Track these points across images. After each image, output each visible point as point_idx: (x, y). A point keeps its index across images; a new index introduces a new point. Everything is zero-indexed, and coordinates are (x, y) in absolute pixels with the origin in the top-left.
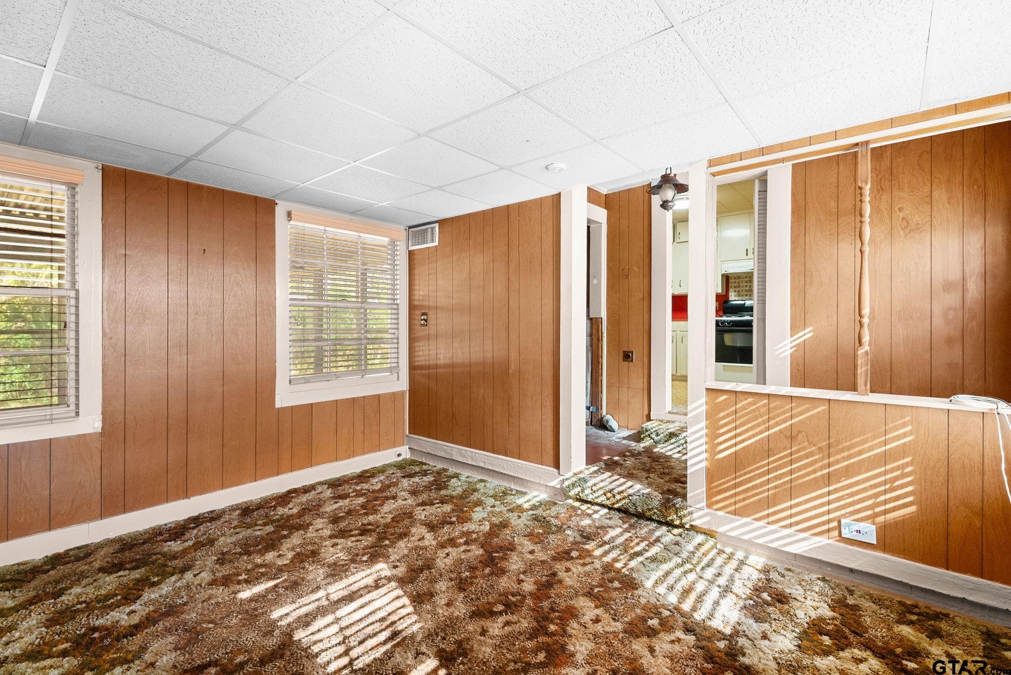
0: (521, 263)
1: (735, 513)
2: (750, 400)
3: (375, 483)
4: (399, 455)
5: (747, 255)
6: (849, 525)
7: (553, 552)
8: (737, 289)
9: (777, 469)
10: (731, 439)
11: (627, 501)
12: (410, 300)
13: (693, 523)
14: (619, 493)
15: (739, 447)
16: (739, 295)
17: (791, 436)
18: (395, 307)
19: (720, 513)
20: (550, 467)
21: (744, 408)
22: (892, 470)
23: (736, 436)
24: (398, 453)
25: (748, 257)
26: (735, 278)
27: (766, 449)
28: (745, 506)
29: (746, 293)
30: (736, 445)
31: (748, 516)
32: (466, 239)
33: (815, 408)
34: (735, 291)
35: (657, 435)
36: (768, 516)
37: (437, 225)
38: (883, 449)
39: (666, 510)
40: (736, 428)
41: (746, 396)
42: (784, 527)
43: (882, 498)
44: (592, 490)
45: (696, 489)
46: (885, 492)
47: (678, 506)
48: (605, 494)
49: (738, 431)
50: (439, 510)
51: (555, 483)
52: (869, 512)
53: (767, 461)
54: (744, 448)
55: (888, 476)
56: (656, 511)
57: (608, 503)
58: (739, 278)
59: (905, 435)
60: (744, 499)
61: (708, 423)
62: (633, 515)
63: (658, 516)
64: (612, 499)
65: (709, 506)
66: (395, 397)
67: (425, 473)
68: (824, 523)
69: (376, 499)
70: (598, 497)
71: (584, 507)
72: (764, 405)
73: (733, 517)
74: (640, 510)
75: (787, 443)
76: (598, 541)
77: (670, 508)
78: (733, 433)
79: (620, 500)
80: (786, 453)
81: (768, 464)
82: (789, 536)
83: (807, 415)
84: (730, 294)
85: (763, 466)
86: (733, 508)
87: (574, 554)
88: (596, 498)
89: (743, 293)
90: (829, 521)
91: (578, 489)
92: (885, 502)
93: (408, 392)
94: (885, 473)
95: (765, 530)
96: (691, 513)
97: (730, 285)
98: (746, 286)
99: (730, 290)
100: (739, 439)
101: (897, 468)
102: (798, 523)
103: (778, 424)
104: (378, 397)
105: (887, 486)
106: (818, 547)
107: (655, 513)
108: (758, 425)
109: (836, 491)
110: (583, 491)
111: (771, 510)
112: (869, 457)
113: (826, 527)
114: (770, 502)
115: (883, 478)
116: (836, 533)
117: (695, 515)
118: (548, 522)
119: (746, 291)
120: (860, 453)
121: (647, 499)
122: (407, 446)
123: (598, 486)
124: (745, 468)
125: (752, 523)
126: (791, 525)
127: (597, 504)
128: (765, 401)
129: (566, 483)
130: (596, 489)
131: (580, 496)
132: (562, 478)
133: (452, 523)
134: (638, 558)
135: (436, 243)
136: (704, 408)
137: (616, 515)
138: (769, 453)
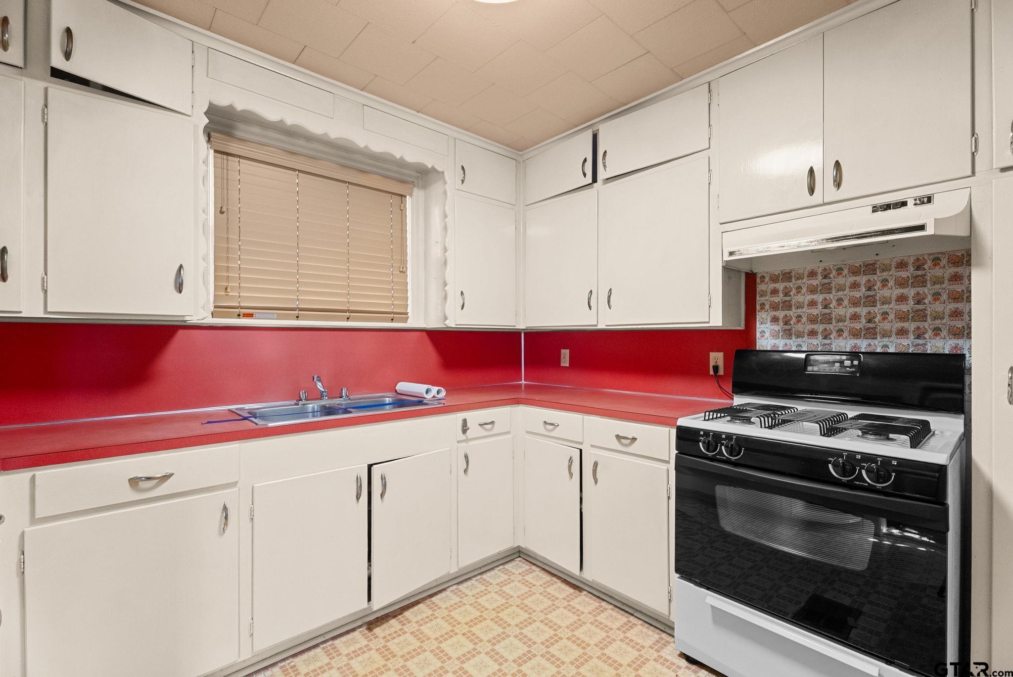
5: (812, 190)
8: (781, 314)
16: (788, 334)
25: (817, 197)
26: (775, 279)
29: (810, 327)
34: (775, 320)
58: (787, 276)
84: (759, 328)
89: (800, 327)
97: (759, 300)
98: (812, 304)
99: (760, 316)
119: (813, 320)
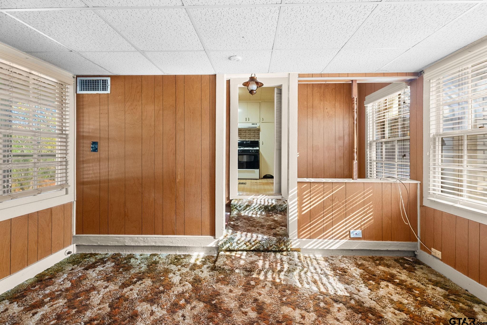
0: (185, 113)
1: (310, 238)
2: (316, 185)
3: (62, 283)
4: (69, 253)
5: (246, 121)
6: (353, 232)
7: (241, 286)
9: (327, 215)
10: (308, 204)
11: (258, 245)
12: (78, 132)
13: (292, 247)
14: (254, 242)
15: (311, 208)
17: (332, 199)
18: (64, 136)
19: (304, 239)
20: (208, 235)
21: (314, 189)
22: (366, 208)
23: (310, 203)
24: (67, 252)
27: (323, 206)
28: (314, 234)
30: (310, 206)
31: (315, 238)
32: (138, 92)
33: (341, 187)
35: (240, 207)
36: (324, 236)
37: (109, 79)
38: (363, 200)
39: (279, 244)
40: (310, 199)
41: (314, 184)
42: (330, 239)
43: (363, 219)
44: (237, 243)
45: (293, 231)
46: (364, 216)
47: (285, 241)
48: (245, 244)
49: (311, 200)
50: (143, 286)
51: (213, 244)
52: (360, 225)
53: (323, 212)
54: (314, 208)
55: (365, 210)
56: (274, 246)
57: (247, 248)
59: (370, 194)
60: (314, 231)
61: (298, 197)
62: (262, 251)
63: (275, 249)
64: (250, 245)
65: (298, 238)
66: (65, 208)
67: (103, 261)
68: (344, 234)
69: (77, 295)
70: (242, 246)
71: (233, 254)
72: (322, 187)
73: (309, 240)
74: (266, 248)
75: (331, 203)
76: (256, 271)
77: (281, 243)
78: (309, 202)
79: (255, 245)
80: (330, 207)
81: (324, 213)
82: (332, 242)
83: (338, 190)
85: (322, 214)
86: (309, 236)
87: (253, 283)
88: (240, 247)
90: (346, 232)
91: (229, 244)
92: (364, 220)
93: (75, 202)
94: (364, 209)
95: (323, 242)
96: (291, 243)
98: (244, 135)
100: (312, 204)
101: (367, 207)
102: (335, 236)
103: (327, 195)
104: (50, 210)
105: (365, 214)
106: (343, 244)
107: (274, 247)
108: (319, 196)
109: (348, 219)
110: (231, 245)
111: (325, 233)
112: (359, 204)
113: (345, 235)
114: (324, 229)
115: (363, 211)
116: (348, 236)
117: (292, 244)
118: (223, 269)
119: (244, 137)
120: (356, 203)
121: (269, 241)
122: (75, 245)
123: (241, 240)
124: (314, 216)
125: (318, 241)
126: (333, 237)
127: (241, 250)
128: (323, 185)
129: (220, 243)
130: (240, 242)
131: (230, 248)
132: (216, 240)
133: (163, 292)
134: (281, 273)
135: (109, 91)
136: (296, 192)
137: (253, 254)
138: (324, 208)
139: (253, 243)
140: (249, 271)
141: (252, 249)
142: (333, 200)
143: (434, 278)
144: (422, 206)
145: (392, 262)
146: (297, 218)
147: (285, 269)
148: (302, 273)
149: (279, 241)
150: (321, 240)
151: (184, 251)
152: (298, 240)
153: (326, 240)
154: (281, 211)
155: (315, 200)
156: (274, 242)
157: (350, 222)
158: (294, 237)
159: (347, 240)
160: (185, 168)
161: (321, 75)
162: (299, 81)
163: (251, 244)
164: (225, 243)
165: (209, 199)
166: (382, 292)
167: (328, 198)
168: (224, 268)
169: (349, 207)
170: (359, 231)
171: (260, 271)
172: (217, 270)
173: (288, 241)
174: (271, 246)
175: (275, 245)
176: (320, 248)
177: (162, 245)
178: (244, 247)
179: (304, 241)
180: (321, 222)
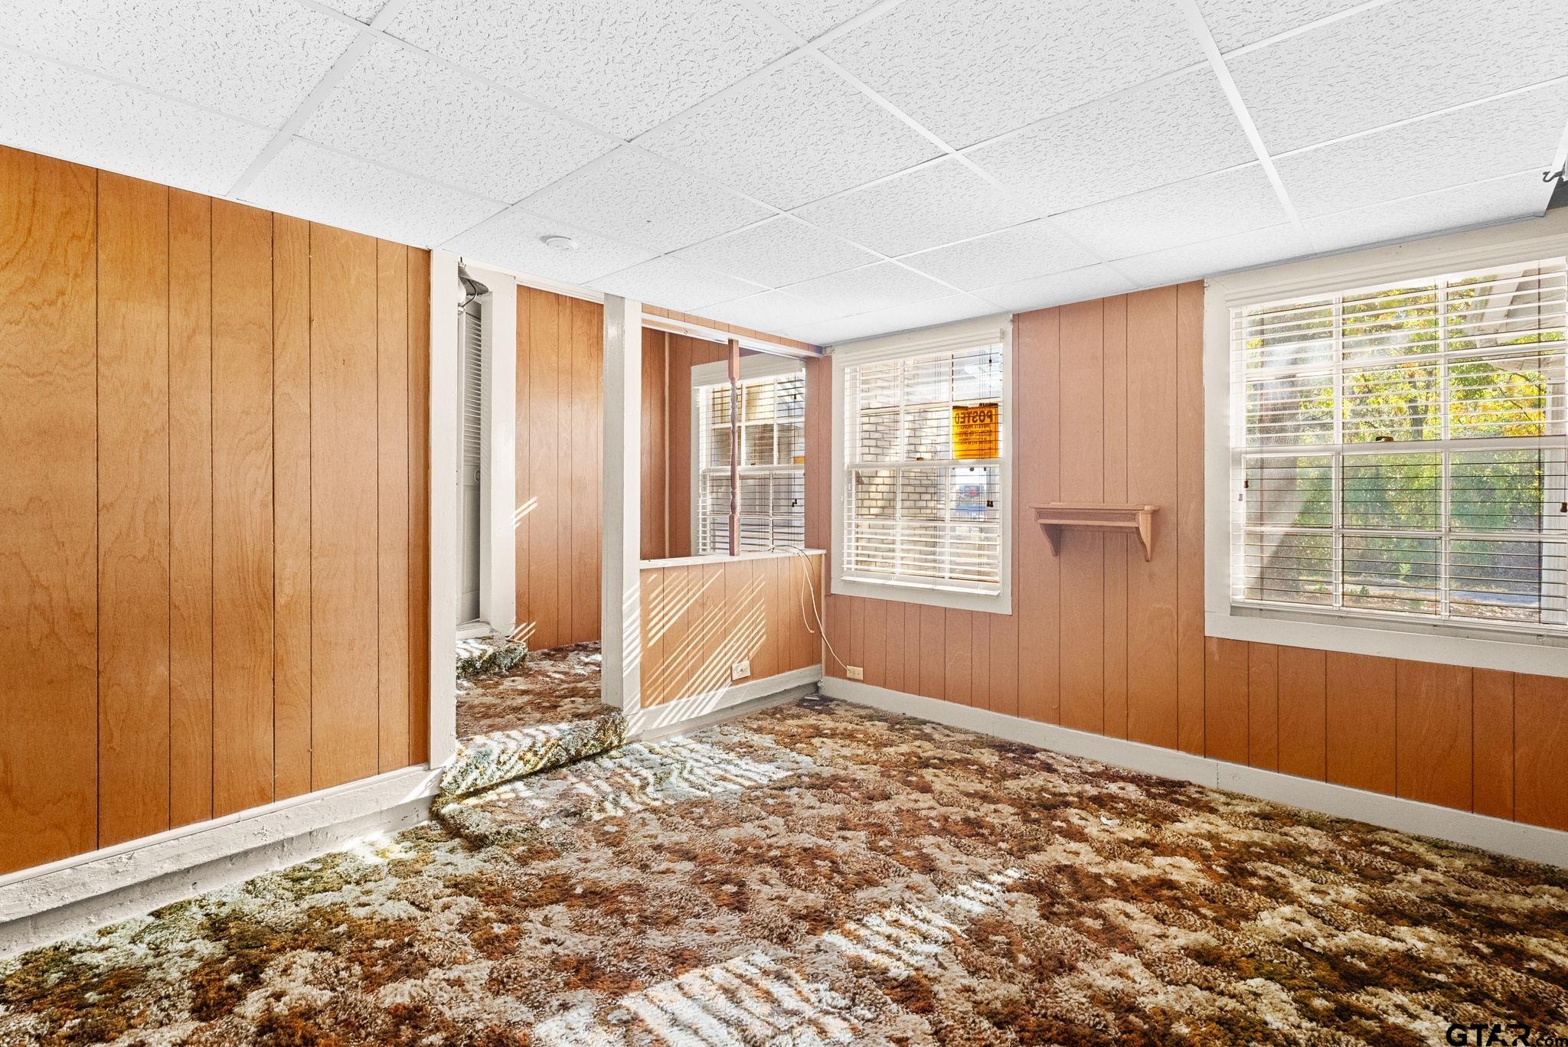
1: (663, 701)
2: (674, 575)
6: (736, 668)
9: (693, 640)
10: (660, 620)
11: (554, 750)
13: (629, 734)
14: (543, 745)
15: (666, 628)
17: (703, 602)
19: (653, 708)
20: (401, 767)
21: (670, 585)
22: (755, 612)
23: (664, 617)
27: (686, 621)
28: (671, 689)
30: (664, 626)
31: (673, 698)
33: (716, 572)
36: (689, 689)
38: (751, 596)
39: (604, 734)
40: (664, 607)
42: (699, 693)
43: (751, 636)
44: (499, 762)
45: (631, 693)
46: (753, 631)
47: (617, 721)
48: (521, 758)
49: (666, 610)
51: (421, 790)
52: (747, 651)
53: (687, 634)
54: (670, 628)
55: (754, 618)
56: (592, 742)
57: (528, 768)
59: (761, 582)
60: (671, 682)
61: (641, 610)
62: (565, 765)
63: (595, 748)
64: (532, 759)
65: (642, 707)
68: (723, 675)
70: (512, 767)
71: (491, 796)
72: (684, 579)
73: (662, 705)
74: (573, 752)
75: (701, 610)
77: (608, 729)
78: (661, 614)
79: (546, 753)
80: (699, 621)
81: (688, 637)
82: (704, 699)
83: (713, 579)
85: (684, 640)
86: (660, 697)
87: (610, 828)
88: (507, 772)
90: (726, 671)
91: (475, 774)
92: (753, 638)
94: (753, 616)
95: (688, 704)
96: (627, 724)
100: (666, 619)
101: (757, 609)
102: (708, 684)
103: (695, 594)
105: (754, 626)
106: (721, 698)
107: (592, 745)
108: (681, 599)
109: (729, 642)
110: (482, 774)
111: (690, 682)
112: (745, 606)
113: (724, 678)
114: (690, 674)
115: (751, 621)
116: (729, 679)
117: (630, 725)
120: (740, 604)
121: (582, 733)
123: (510, 752)
124: (671, 648)
125: (678, 703)
126: (704, 688)
127: (511, 781)
128: (685, 574)
129: (448, 778)
130: (506, 758)
131: (478, 785)
132: (433, 774)
136: (637, 594)
137: (541, 780)
138: (688, 625)
139: (542, 751)
140: (575, 814)
141: (538, 768)
142: (703, 605)
143: (863, 713)
144: (829, 595)
145: (795, 710)
146: (638, 660)
147: (651, 780)
148: (685, 774)
149: (603, 725)
150: (684, 700)
151: (300, 851)
152: (642, 712)
153: (693, 698)
154: (511, 668)
155: (672, 608)
156: (593, 731)
157: (732, 647)
158: (632, 708)
159: (727, 689)
160: (314, 555)
161: (685, 317)
162: (644, 321)
163: (536, 754)
164: (464, 773)
165: (406, 650)
166: (825, 752)
167: (696, 601)
168: (510, 830)
169: (729, 617)
170: (746, 663)
171: (600, 803)
172: (493, 843)
173: (623, 721)
174: (585, 745)
175: (594, 739)
176: (684, 719)
177: (214, 856)
178: (520, 768)
179: (653, 712)
180: (683, 659)
